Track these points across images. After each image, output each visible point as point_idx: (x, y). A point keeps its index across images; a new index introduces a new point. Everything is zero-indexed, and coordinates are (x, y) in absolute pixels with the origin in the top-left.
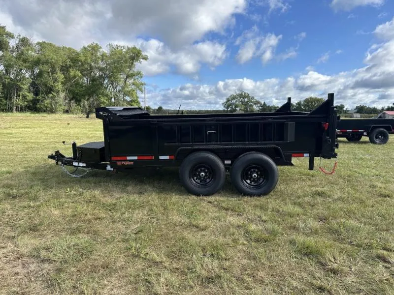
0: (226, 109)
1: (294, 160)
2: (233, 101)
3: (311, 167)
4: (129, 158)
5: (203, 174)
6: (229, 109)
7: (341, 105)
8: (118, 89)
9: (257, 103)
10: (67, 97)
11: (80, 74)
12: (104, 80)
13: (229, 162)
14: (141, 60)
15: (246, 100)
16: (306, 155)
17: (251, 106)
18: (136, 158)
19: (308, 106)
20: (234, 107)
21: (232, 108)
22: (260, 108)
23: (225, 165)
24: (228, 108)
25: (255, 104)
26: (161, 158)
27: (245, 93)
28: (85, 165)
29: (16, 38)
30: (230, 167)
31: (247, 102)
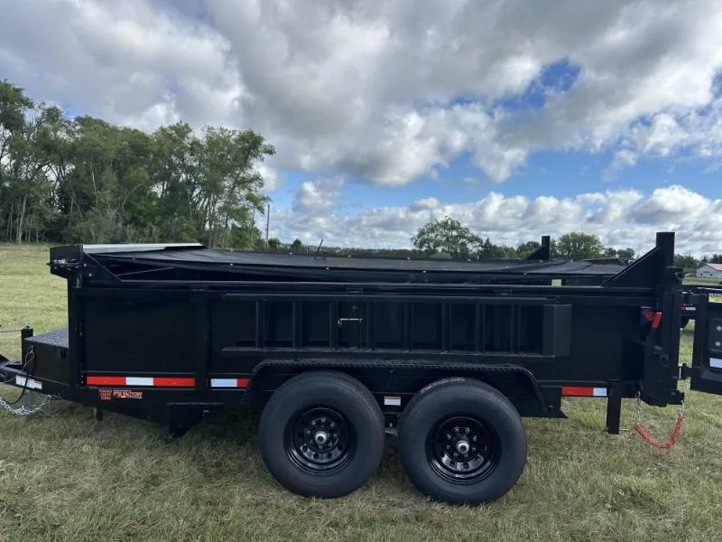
0: (418, 249)
1: (566, 405)
2: (430, 235)
3: (613, 425)
4: (131, 381)
5: (323, 435)
6: (424, 249)
7: (628, 249)
8: (218, 205)
9: (474, 239)
10: (120, 217)
11: (147, 177)
12: (194, 189)
13: (396, 402)
14: (264, 155)
15: (455, 233)
16: (600, 392)
17: (463, 244)
18: (148, 382)
19: (568, 249)
20: (432, 245)
21: (429, 247)
22: (480, 248)
23: (384, 408)
24: (421, 246)
25: (471, 241)
26: (216, 383)
27: (452, 222)
28: (39, 386)
29: (36, 107)
30: (399, 414)
31: (457, 236)
